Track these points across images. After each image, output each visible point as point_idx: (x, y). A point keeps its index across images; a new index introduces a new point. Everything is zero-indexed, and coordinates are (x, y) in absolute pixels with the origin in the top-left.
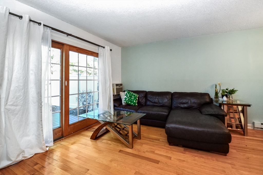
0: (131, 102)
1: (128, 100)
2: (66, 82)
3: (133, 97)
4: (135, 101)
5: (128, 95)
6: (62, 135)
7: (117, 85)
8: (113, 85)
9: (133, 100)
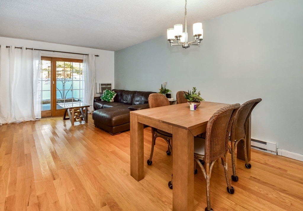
0: (106, 98)
1: (104, 97)
2: (54, 81)
3: (110, 94)
4: (109, 98)
5: (106, 93)
6: (52, 115)
7: (102, 85)
8: (100, 84)
9: (109, 97)
